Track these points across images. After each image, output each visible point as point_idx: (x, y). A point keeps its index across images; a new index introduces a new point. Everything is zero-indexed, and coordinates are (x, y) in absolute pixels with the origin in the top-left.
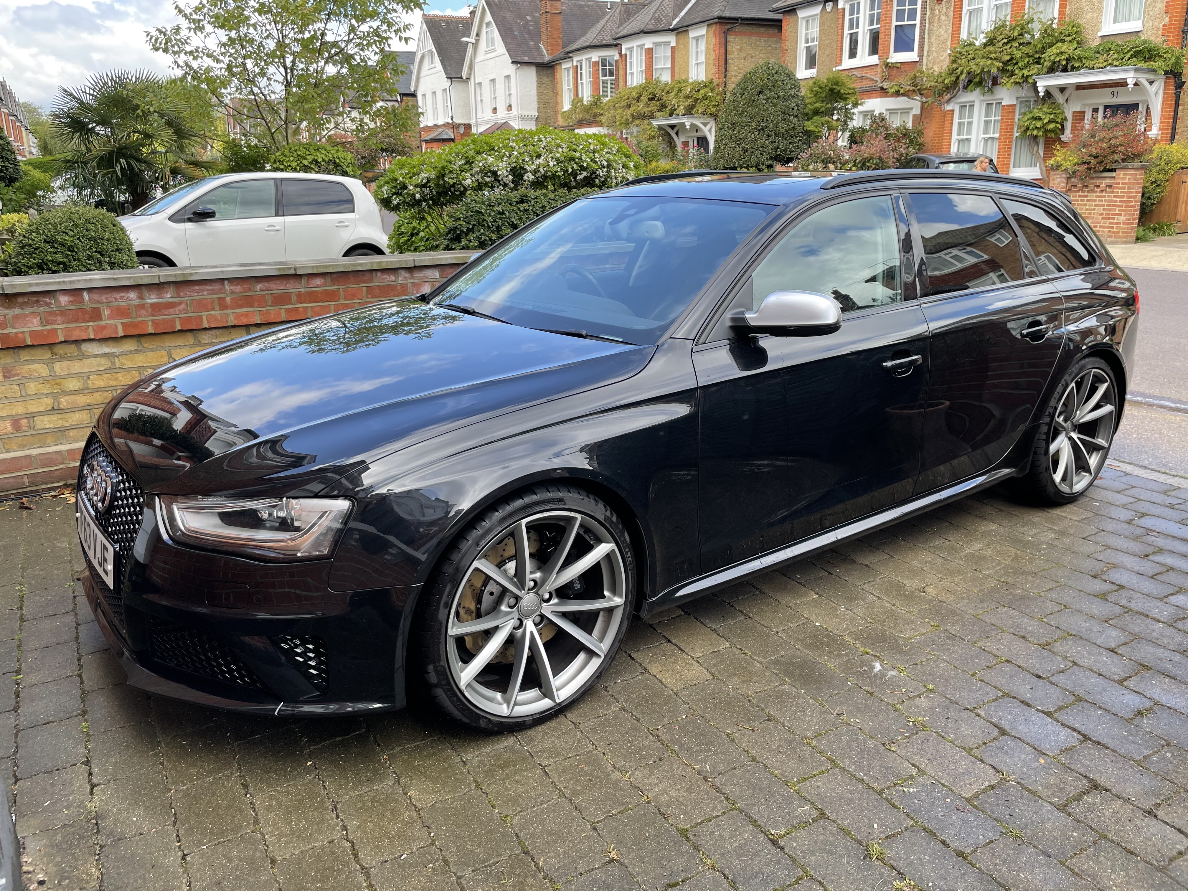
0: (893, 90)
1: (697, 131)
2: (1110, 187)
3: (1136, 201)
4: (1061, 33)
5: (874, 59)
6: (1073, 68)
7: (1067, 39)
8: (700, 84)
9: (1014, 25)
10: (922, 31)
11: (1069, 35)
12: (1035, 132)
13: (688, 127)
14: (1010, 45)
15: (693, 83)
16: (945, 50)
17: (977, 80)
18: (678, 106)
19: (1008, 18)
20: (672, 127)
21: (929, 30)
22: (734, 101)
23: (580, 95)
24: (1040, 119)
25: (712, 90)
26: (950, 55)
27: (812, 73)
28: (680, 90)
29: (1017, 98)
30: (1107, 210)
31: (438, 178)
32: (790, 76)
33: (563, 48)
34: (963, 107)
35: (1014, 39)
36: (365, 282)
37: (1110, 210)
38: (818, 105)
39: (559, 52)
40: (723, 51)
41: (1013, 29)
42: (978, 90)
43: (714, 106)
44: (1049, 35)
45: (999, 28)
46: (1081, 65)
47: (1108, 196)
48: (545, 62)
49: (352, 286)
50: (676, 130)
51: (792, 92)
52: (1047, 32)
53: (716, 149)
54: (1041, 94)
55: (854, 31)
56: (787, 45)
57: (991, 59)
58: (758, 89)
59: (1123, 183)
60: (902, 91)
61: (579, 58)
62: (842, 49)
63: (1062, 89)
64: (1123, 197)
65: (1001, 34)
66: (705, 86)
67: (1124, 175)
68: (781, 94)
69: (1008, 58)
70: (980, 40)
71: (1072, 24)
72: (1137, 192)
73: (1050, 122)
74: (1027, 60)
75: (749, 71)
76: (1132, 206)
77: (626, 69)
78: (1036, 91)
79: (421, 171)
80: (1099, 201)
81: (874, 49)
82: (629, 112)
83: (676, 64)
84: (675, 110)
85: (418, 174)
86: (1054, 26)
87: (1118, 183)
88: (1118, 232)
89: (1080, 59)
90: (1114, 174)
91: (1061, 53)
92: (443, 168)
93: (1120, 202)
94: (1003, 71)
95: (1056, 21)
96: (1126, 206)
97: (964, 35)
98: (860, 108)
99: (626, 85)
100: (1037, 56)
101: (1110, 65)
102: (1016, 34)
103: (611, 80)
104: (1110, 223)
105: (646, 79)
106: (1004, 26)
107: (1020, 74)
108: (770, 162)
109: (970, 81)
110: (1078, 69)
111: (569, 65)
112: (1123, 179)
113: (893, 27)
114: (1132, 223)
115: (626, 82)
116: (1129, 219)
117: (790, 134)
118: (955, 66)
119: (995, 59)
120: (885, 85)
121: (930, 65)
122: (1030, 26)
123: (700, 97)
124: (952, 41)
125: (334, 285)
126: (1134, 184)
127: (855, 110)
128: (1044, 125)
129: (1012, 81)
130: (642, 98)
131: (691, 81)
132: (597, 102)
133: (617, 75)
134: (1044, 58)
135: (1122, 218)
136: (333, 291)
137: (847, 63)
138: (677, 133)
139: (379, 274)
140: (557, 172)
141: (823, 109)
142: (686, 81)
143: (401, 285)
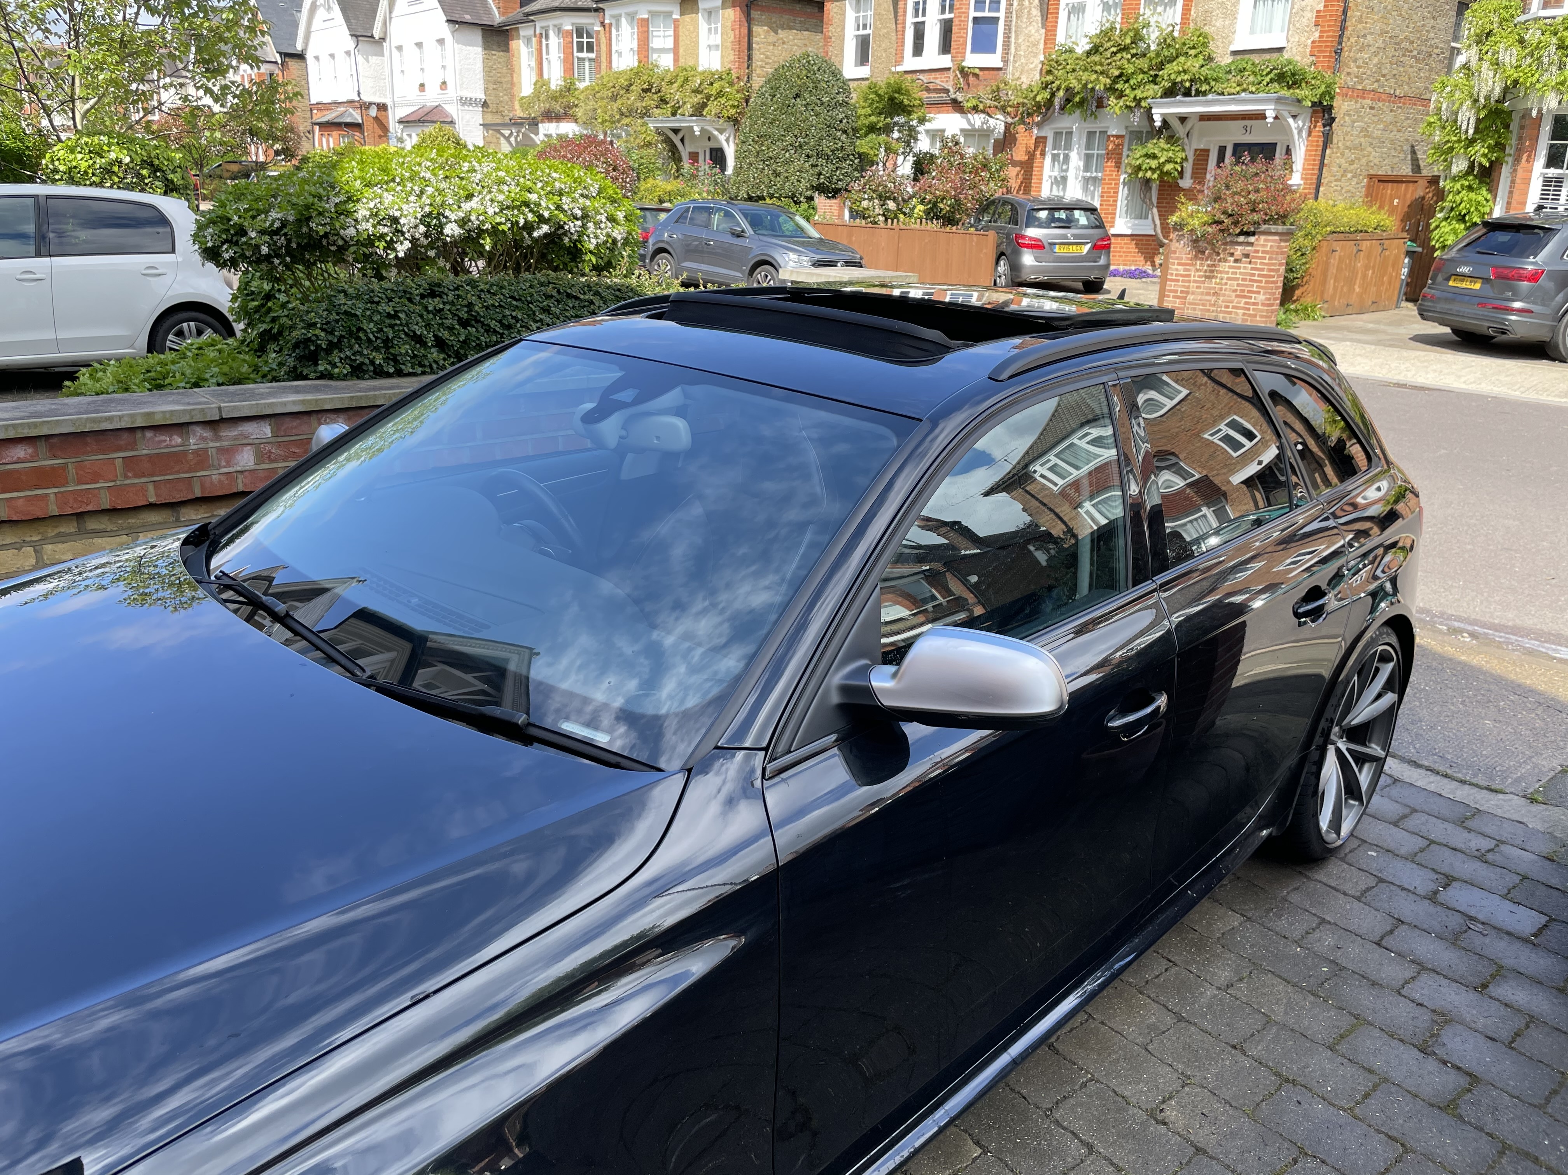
0: (970, 104)
1: (709, 139)
2: (1247, 256)
3: (1279, 276)
4: (1184, 44)
5: (946, 61)
6: (1198, 93)
7: (1192, 52)
8: (713, 74)
9: (1125, 30)
10: (1008, 27)
11: (1194, 48)
12: (1149, 174)
13: (697, 133)
14: (1119, 56)
15: (704, 72)
16: (1036, 55)
17: (1077, 99)
18: (684, 103)
19: (1119, 19)
20: (676, 131)
21: (1017, 27)
22: (763, 104)
23: (546, 76)
24: (1154, 157)
25: (731, 84)
26: (1043, 63)
27: (864, 72)
28: (686, 80)
29: (1127, 127)
30: (1243, 285)
31: (298, 221)
32: (836, 74)
33: (521, 6)
34: (1057, 134)
35: (1126, 49)
36: (119, 449)
37: (1246, 286)
38: (873, 119)
39: (517, 12)
40: (745, 31)
41: (1123, 34)
42: (1078, 112)
43: (733, 106)
44: (1169, 46)
45: (1107, 34)
46: (1208, 87)
47: (1245, 267)
48: (495, 24)
49: (94, 458)
50: (680, 135)
51: (840, 98)
52: (1166, 42)
53: (738, 170)
54: (1158, 124)
55: (920, 19)
56: (831, 30)
57: (1096, 72)
58: (795, 90)
59: (1263, 252)
60: (981, 106)
61: (544, 24)
62: (903, 42)
63: (1183, 119)
64: (1263, 270)
65: (1109, 40)
66: (720, 79)
67: (1265, 240)
68: (825, 100)
69: (1117, 73)
70: (1083, 46)
71: (1198, 33)
72: (1281, 264)
73: (1169, 160)
74: (1141, 76)
75: (782, 63)
76: (1273, 282)
77: (610, 45)
78: (1151, 119)
79: (271, 206)
80: (1233, 273)
81: (946, 47)
82: (615, 106)
83: (681, 44)
84: (679, 107)
85: (266, 212)
86: (1176, 34)
87: (1257, 252)
88: (1255, 316)
89: (1206, 80)
90: (1252, 239)
91: (1185, 71)
92: (307, 207)
93: (1259, 275)
94: (1111, 89)
95: (1177, 28)
96: (1266, 282)
97: (1061, 38)
98: (928, 126)
99: (611, 67)
100: (1152, 73)
101: (1244, 90)
102: (1128, 41)
103: (590, 59)
104: (1246, 303)
105: (640, 62)
106: (1112, 29)
107: (1132, 96)
108: (809, 193)
109: (1068, 100)
110: (1204, 94)
111: (530, 32)
112: (1263, 246)
113: (971, 19)
114: (1272, 305)
115: (610, 62)
116: (1269, 299)
117: (837, 156)
118: (1050, 78)
119: (1102, 73)
120: (960, 97)
121: (1017, 75)
122: (1145, 31)
123: (714, 92)
124: (1046, 44)
125: (55, 457)
126: (1277, 254)
127: (921, 128)
128: (1160, 166)
129: (1121, 104)
130: (633, 87)
131: (700, 69)
132: (569, 88)
133: (599, 52)
134: (1162, 76)
135: (1261, 297)
136: (52, 467)
137: (910, 63)
138: (682, 140)
139: (149, 434)
140: (500, 224)
141: (881, 125)
142: (694, 69)
143: (196, 452)
